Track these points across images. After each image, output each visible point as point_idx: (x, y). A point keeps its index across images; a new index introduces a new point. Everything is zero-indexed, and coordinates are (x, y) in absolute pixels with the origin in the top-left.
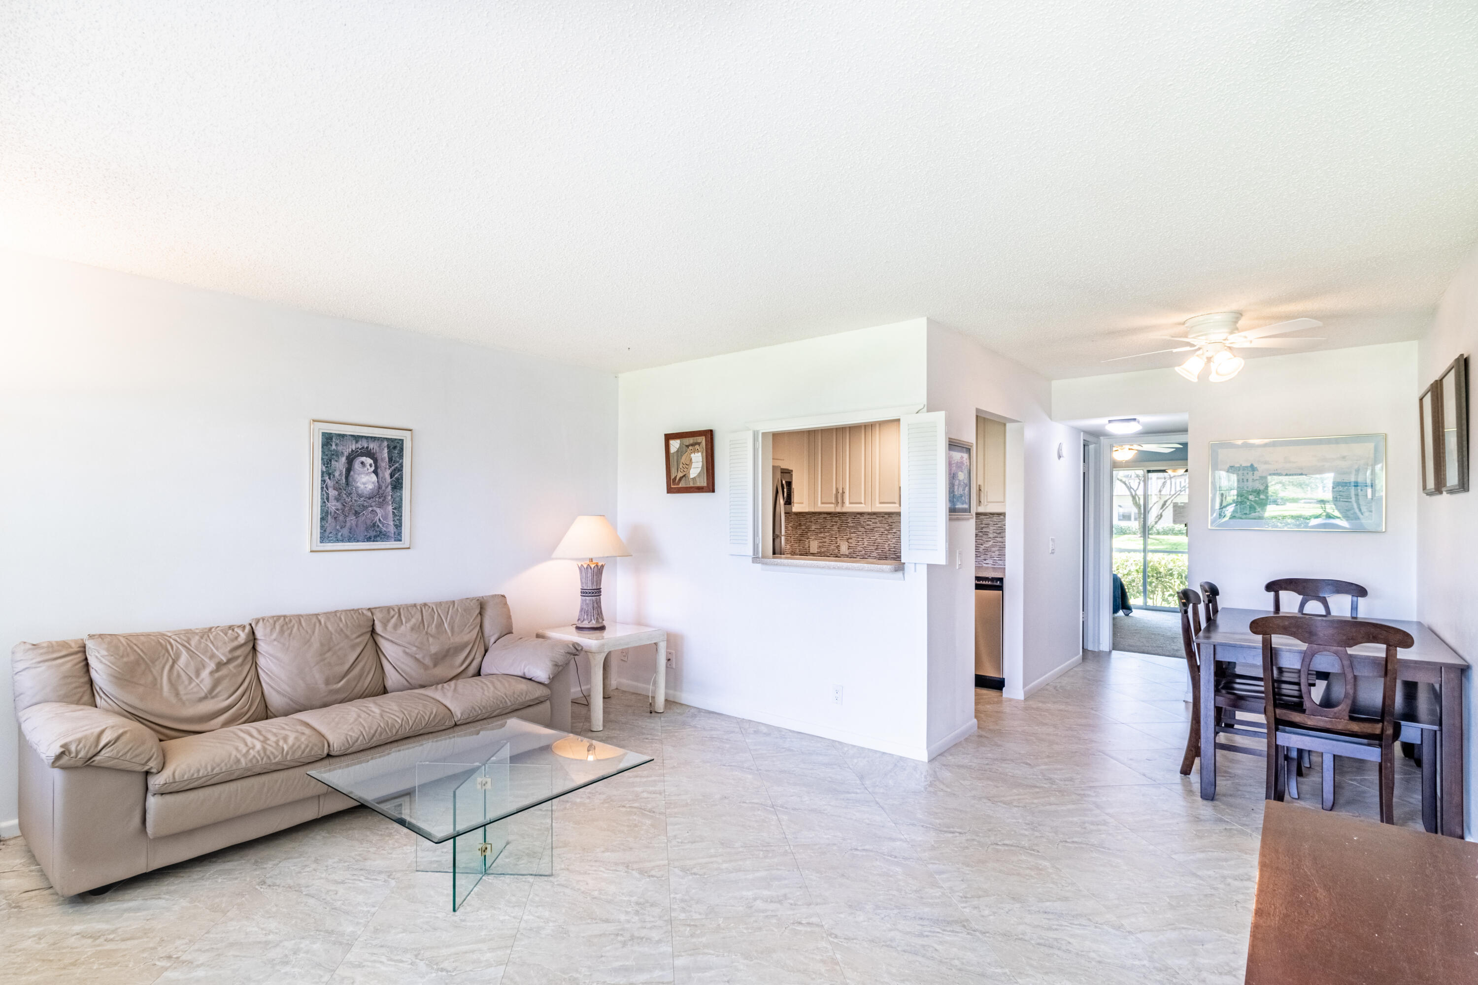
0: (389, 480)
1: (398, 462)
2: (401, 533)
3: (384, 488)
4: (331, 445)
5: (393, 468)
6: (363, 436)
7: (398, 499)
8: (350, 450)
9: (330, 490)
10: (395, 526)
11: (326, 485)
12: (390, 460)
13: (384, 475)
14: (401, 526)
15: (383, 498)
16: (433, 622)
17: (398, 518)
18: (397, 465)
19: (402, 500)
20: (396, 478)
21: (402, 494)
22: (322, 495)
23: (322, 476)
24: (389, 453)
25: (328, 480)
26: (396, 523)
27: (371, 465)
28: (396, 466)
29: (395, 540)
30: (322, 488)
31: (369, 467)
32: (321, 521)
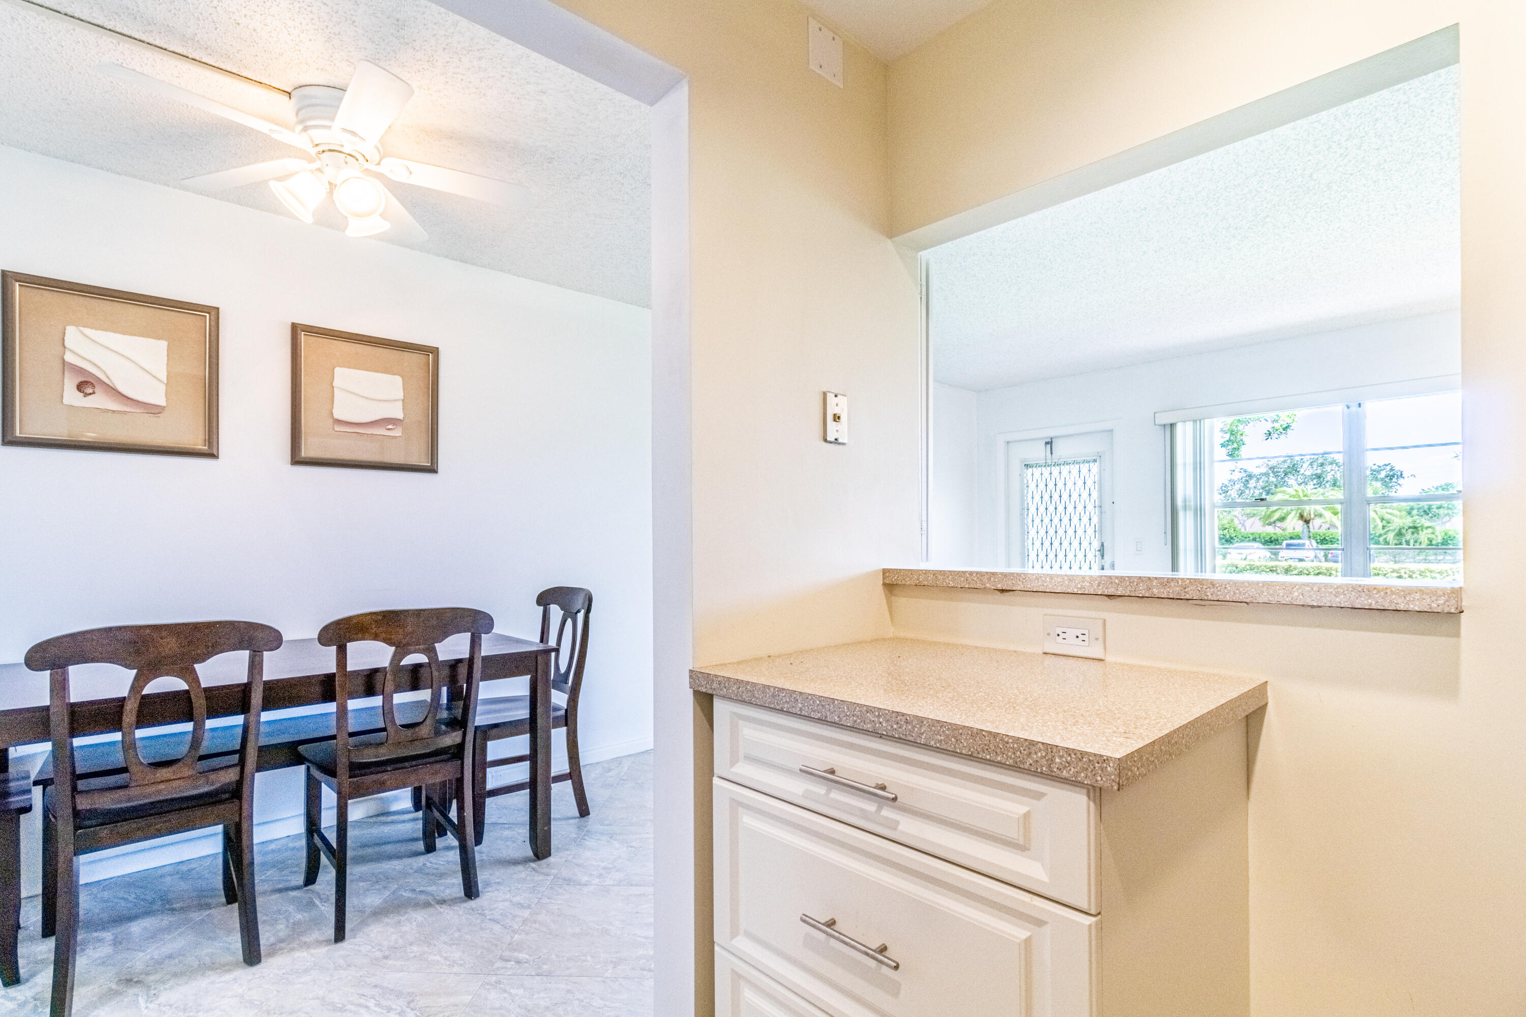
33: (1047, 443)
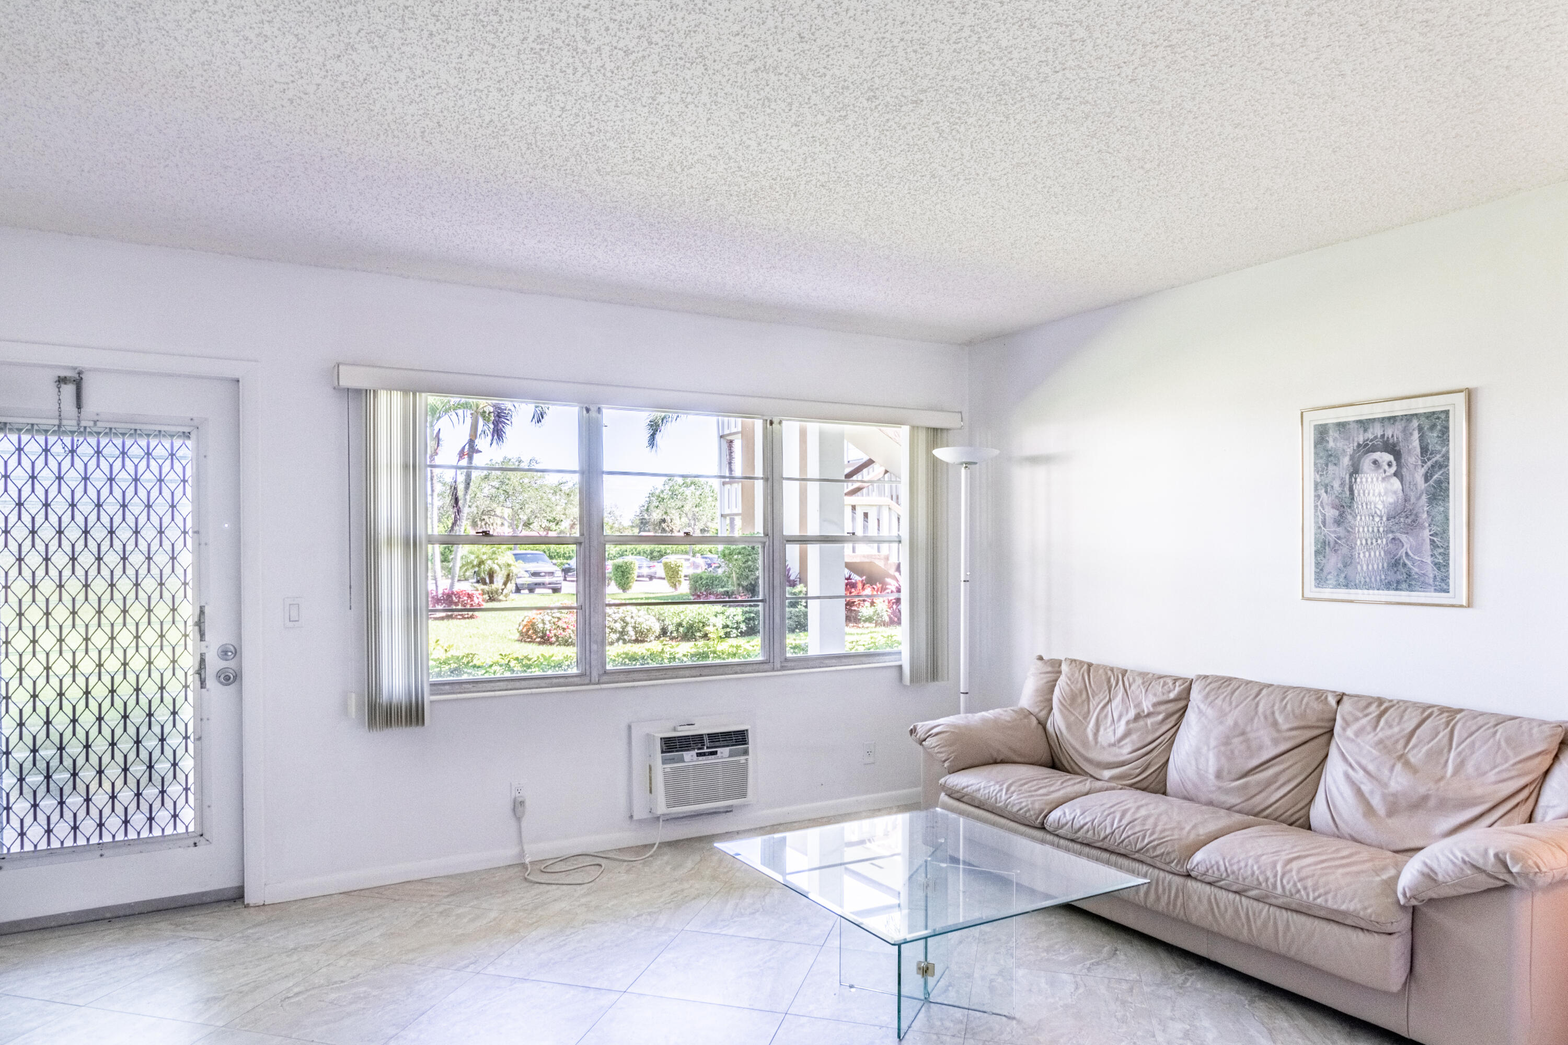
0: (1422, 485)
1: (1439, 452)
2: (1447, 577)
3: (1413, 500)
4: (1328, 442)
5: (1429, 463)
6: (1374, 419)
7: (1439, 518)
8: (1356, 444)
9: (1327, 508)
10: (1435, 564)
11: (1322, 503)
12: (1424, 450)
13: (1413, 477)
14: (1447, 565)
15: (1413, 517)
16: (1429, 742)
17: (1442, 550)
18: (1438, 457)
19: (1448, 519)
20: (1435, 482)
21: (1447, 510)
22: (1316, 516)
23: (1316, 489)
24: (1421, 439)
25: (1324, 495)
26: (1437, 561)
27: (1390, 465)
28: (1434, 460)
29: (1436, 590)
30: (1316, 507)
31: (1386, 467)
32: (1316, 556)
33: (61, 381)
